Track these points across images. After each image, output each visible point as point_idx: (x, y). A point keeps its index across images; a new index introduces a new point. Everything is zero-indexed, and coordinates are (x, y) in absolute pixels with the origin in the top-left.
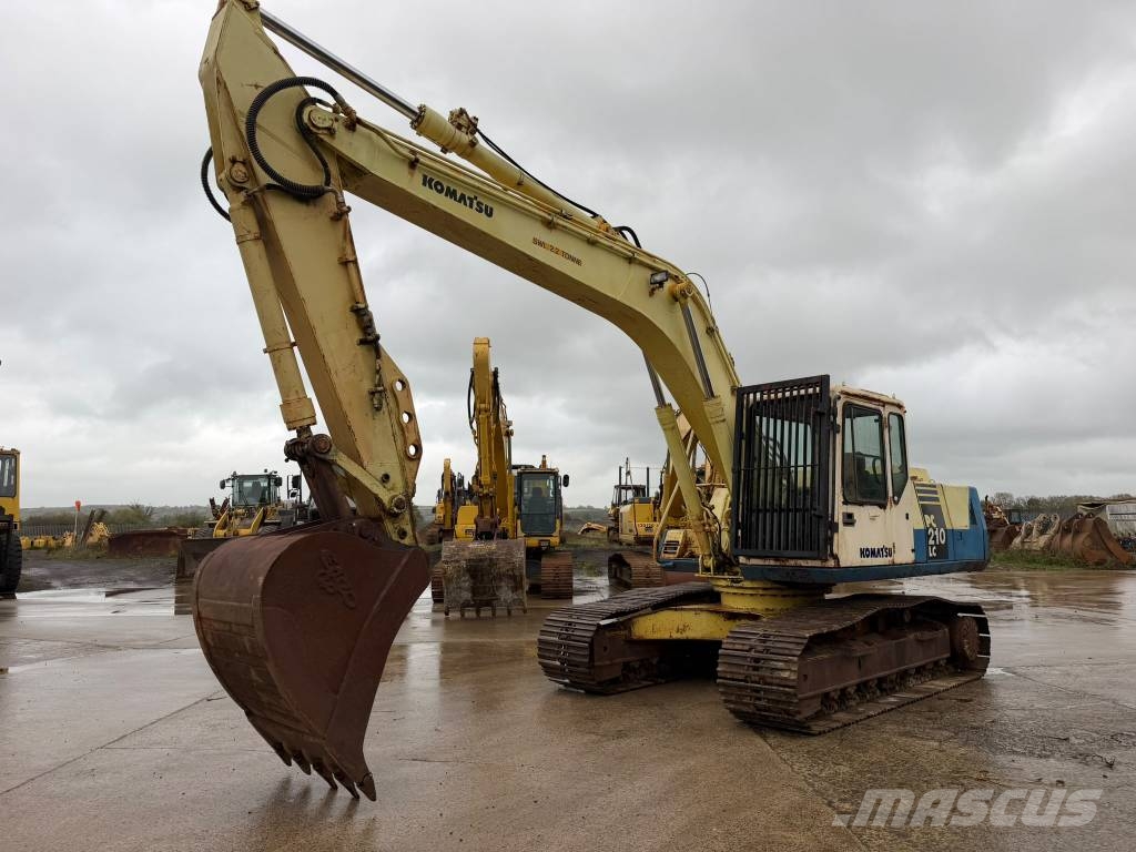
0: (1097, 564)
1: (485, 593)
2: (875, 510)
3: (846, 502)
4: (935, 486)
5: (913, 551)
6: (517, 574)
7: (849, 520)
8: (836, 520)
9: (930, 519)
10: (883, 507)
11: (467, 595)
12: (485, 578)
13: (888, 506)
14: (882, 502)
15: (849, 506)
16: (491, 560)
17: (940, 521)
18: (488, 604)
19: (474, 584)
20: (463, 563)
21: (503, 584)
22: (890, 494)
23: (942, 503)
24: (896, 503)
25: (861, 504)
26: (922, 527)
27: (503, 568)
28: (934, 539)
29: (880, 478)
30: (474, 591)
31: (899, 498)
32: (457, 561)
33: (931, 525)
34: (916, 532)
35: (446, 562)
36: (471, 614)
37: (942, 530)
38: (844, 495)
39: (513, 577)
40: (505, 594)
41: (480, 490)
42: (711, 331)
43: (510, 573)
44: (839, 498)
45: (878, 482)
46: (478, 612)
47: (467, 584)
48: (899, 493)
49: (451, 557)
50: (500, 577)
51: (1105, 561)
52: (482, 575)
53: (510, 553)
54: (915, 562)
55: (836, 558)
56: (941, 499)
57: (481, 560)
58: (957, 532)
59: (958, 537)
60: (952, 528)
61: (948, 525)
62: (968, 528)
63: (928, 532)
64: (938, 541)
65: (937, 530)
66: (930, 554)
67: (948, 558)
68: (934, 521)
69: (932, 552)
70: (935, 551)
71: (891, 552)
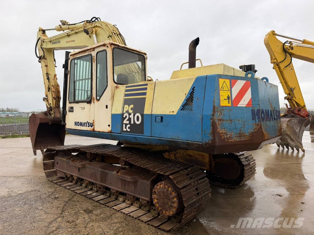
5: (109, 126)
7: (71, 109)
8: (66, 110)
9: (128, 108)
10: (90, 103)
15: (72, 104)
22: (95, 96)
23: (148, 96)
24: (98, 100)
25: (77, 103)
26: (120, 112)
28: (130, 120)
31: (101, 97)
33: (127, 111)
37: (138, 115)
44: (68, 101)
58: (156, 116)
59: (157, 120)
60: (150, 113)
61: (147, 111)
62: (175, 113)
63: (124, 116)
64: (132, 122)
65: (132, 114)
66: (124, 129)
67: (143, 133)
68: (132, 109)
69: (126, 128)
70: (129, 128)
71: (92, 125)
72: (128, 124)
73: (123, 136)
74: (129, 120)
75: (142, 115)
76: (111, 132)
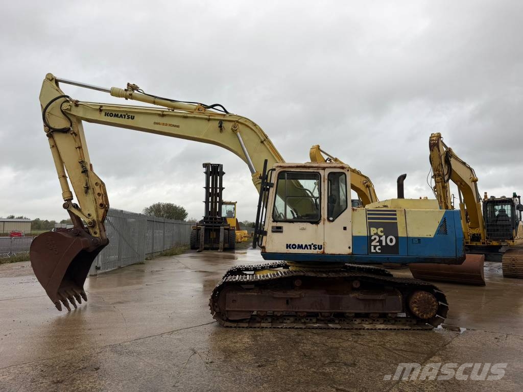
2: (304, 225)
3: (275, 221)
5: (350, 248)
7: (279, 230)
8: (265, 230)
10: (315, 223)
14: (315, 220)
15: (279, 223)
22: (325, 216)
24: (331, 221)
25: (291, 222)
31: (336, 219)
38: (273, 218)
44: (269, 219)
56: (398, 218)
58: (413, 239)
59: (414, 242)
60: (406, 236)
61: (401, 234)
62: (432, 236)
63: (373, 238)
64: (384, 244)
65: (384, 237)
66: (373, 250)
67: (398, 254)
68: (381, 232)
69: (375, 249)
70: (379, 249)
71: (320, 247)
72: (377, 246)
73: (370, 257)
74: (380, 241)
75: (397, 238)
76: (352, 254)
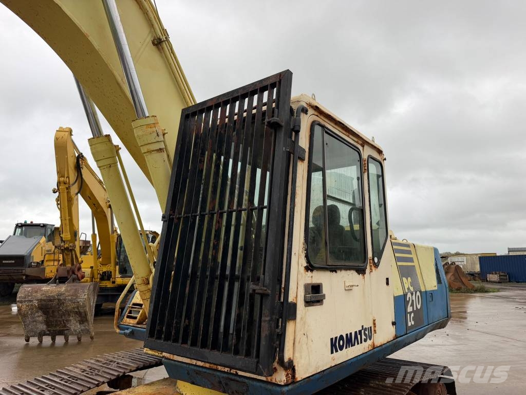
0: (457, 290)
1: (56, 325)
2: (350, 277)
3: (310, 268)
4: (408, 246)
5: (394, 324)
6: (82, 311)
7: (315, 294)
8: (291, 299)
9: (407, 282)
10: (361, 271)
11: (43, 327)
12: (56, 314)
13: (368, 271)
14: (359, 264)
15: (315, 273)
16: (59, 300)
17: (414, 283)
18: (61, 333)
19: (47, 318)
20: (36, 303)
21: (71, 318)
22: (370, 254)
23: (415, 263)
24: (376, 265)
25: (333, 269)
26: (400, 293)
27: (70, 306)
28: (412, 305)
29: (358, 236)
30: (48, 323)
31: (379, 259)
32: (31, 301)
33: (408, 289)
34: (396, 299)
35: (21, 302)
36: (47, 340)
37: (418, 293)
38: (307, 256)
39: (79, 313)
40: (74, 325)
41: (63, 244)
42: (160, 42)
43: (76, 310)
44: (298, 261)
45: (356, 239)
46: (53, 339)
47: (41, 318)
48: (378, 253)
49: (25, 298)
50: (68, 313)
51: (461, 288)
52: (53, 312)
53: (75, 295)
54: (396, 337)
55: (290, 367)
56: (415, 259)
57: (50, 301)
58: (429, 294)
59: (430, 298)
60: (425, 290)
61: (422, 287)
62: (437, 288)
63: (408, 299)
64: (415, 307)
66: (409, 324)
67: (424, 323)
68: (411, 284)
69: (410, 320)
70: (413, 319)
71: (370, 334)
75: (421, 294)
